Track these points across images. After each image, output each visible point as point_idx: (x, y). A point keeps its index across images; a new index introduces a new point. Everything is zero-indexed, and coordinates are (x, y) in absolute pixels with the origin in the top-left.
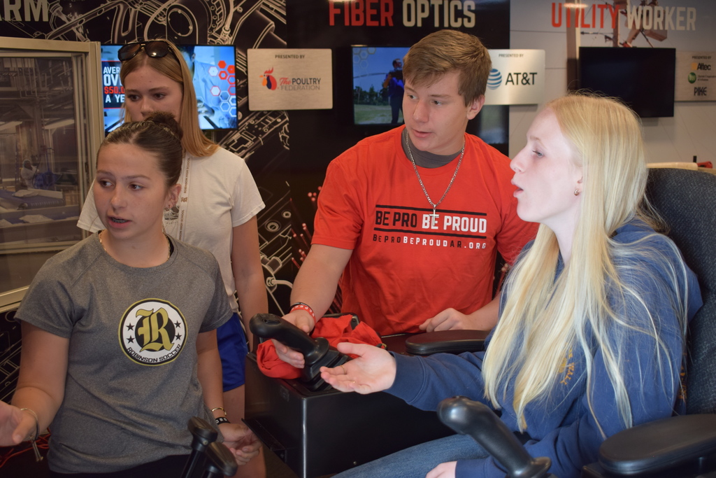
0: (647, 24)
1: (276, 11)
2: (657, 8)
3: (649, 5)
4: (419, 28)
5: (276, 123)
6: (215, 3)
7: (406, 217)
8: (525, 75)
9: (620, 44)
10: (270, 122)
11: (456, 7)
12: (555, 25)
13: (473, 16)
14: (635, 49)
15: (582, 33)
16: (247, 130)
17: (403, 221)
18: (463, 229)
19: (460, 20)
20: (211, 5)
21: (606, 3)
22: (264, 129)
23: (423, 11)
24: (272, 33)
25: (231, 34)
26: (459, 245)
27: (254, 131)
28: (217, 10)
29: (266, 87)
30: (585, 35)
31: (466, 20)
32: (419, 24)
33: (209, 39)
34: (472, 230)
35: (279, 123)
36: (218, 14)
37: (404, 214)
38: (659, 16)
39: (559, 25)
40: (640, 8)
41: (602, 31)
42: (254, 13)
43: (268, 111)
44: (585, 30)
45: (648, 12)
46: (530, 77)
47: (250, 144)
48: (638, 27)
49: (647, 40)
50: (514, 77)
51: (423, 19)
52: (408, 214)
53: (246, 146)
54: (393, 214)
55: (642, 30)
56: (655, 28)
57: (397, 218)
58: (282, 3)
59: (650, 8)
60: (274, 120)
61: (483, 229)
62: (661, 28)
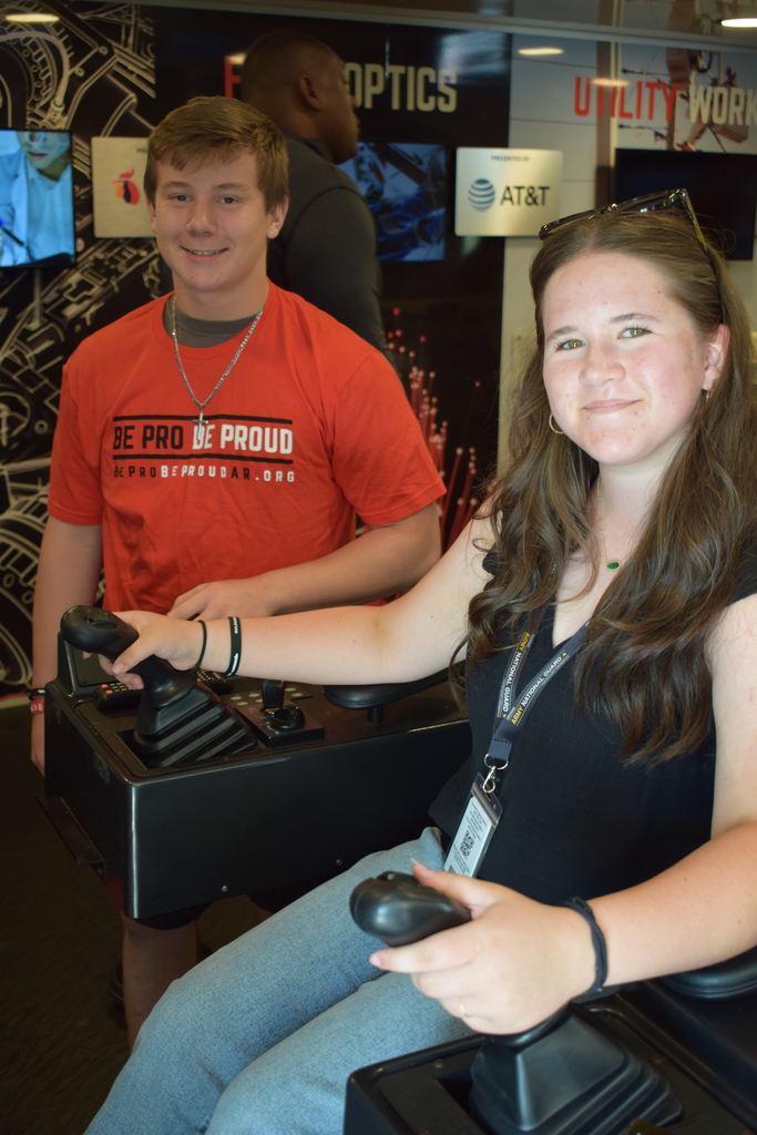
0: (720, 115)
1: (139, 76)
2: (734, 91)
3: (725, 85)
4: (368, 110)
5: (138, 257)
6: (38, 61)
7: (162, 432)
8: (531, 191)
9: (678, 145)
10: (129, 257)
11: (426, 78)
12: (579, 112)
13: (452, 94)
14: (700, 154)
15: (621, 126)
16: (92, 268)
17: (159, 439)
18: (252, 448)
19: (432, 99)
20: (32, 63)
21: (659, 81)
22: (121, 267)
23: (374, 83)
24: (133, 113)
25: (65, 113)
26: (247, 475)
27: (103, 271)
28: (42, 71)
29: (122, 200)
30: (625, 130)
31: (441, 100)
32: (368, 105)
33: (29, 120)
34: (268, 449)
35: (142, 258)
36: (44, 78)
37: (160, 428)
38: (737, 103)
39: (584, 113)
40: (710, 89)
41: (652, 124)
42: (102, 80)
43: (127, 239)
44: (625, 121)
45: (721, 96)
46: (538, 193)
47: (96, 290)
48: (705, 120)
49: (718, 140)
50: (515, 193)
51: (375, 97)
52: (166, 428)
53: (90, 293)
54: (142, 429)
55: (711, 124)
56: (731, 122)
57: (148, 435)
58: (148, 63)
59: (723, 90)
60: (135, 252)
61: (286, 447)
62: (740, 122)
